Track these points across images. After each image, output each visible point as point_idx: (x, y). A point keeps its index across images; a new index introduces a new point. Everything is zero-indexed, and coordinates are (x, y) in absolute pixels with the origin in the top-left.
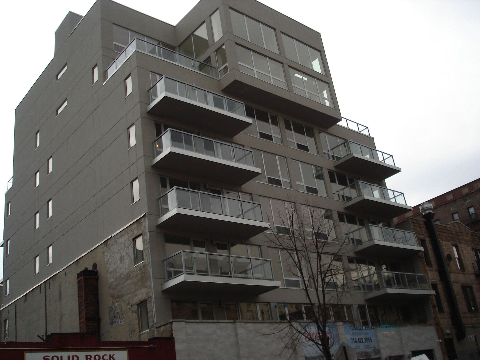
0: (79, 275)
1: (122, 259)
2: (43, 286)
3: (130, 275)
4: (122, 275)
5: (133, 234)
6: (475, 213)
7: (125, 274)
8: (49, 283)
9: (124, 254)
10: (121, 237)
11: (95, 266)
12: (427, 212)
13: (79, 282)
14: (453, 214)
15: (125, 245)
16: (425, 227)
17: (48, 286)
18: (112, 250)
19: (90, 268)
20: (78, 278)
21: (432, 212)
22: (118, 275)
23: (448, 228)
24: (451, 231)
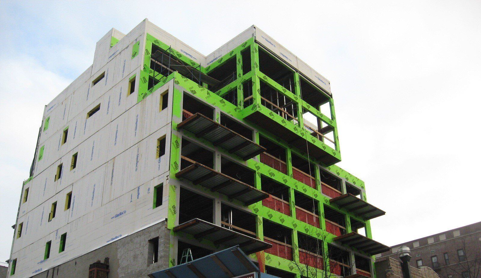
0: (92, 266)
1: (135, 257)
2: (51, 272)
3: (142, 273)
4: (134, 271)
5: (150, 236)
6: (437, 262)
7: (137, 271)
8: (58, 270)
9: (138, 252)
10: (137, 237)
11: (107, 260)
12: (405, 254)
13: (91, 273)
14: (417, 261)
15: (140, 245)
16: (401, 268)
17: (56, 272)
18: (127, 247)
19: (102, 261)
20: (90, 268)
21: (408, 254)
22: (129, 271)
23: (420, 272)
24: (422, 274)
